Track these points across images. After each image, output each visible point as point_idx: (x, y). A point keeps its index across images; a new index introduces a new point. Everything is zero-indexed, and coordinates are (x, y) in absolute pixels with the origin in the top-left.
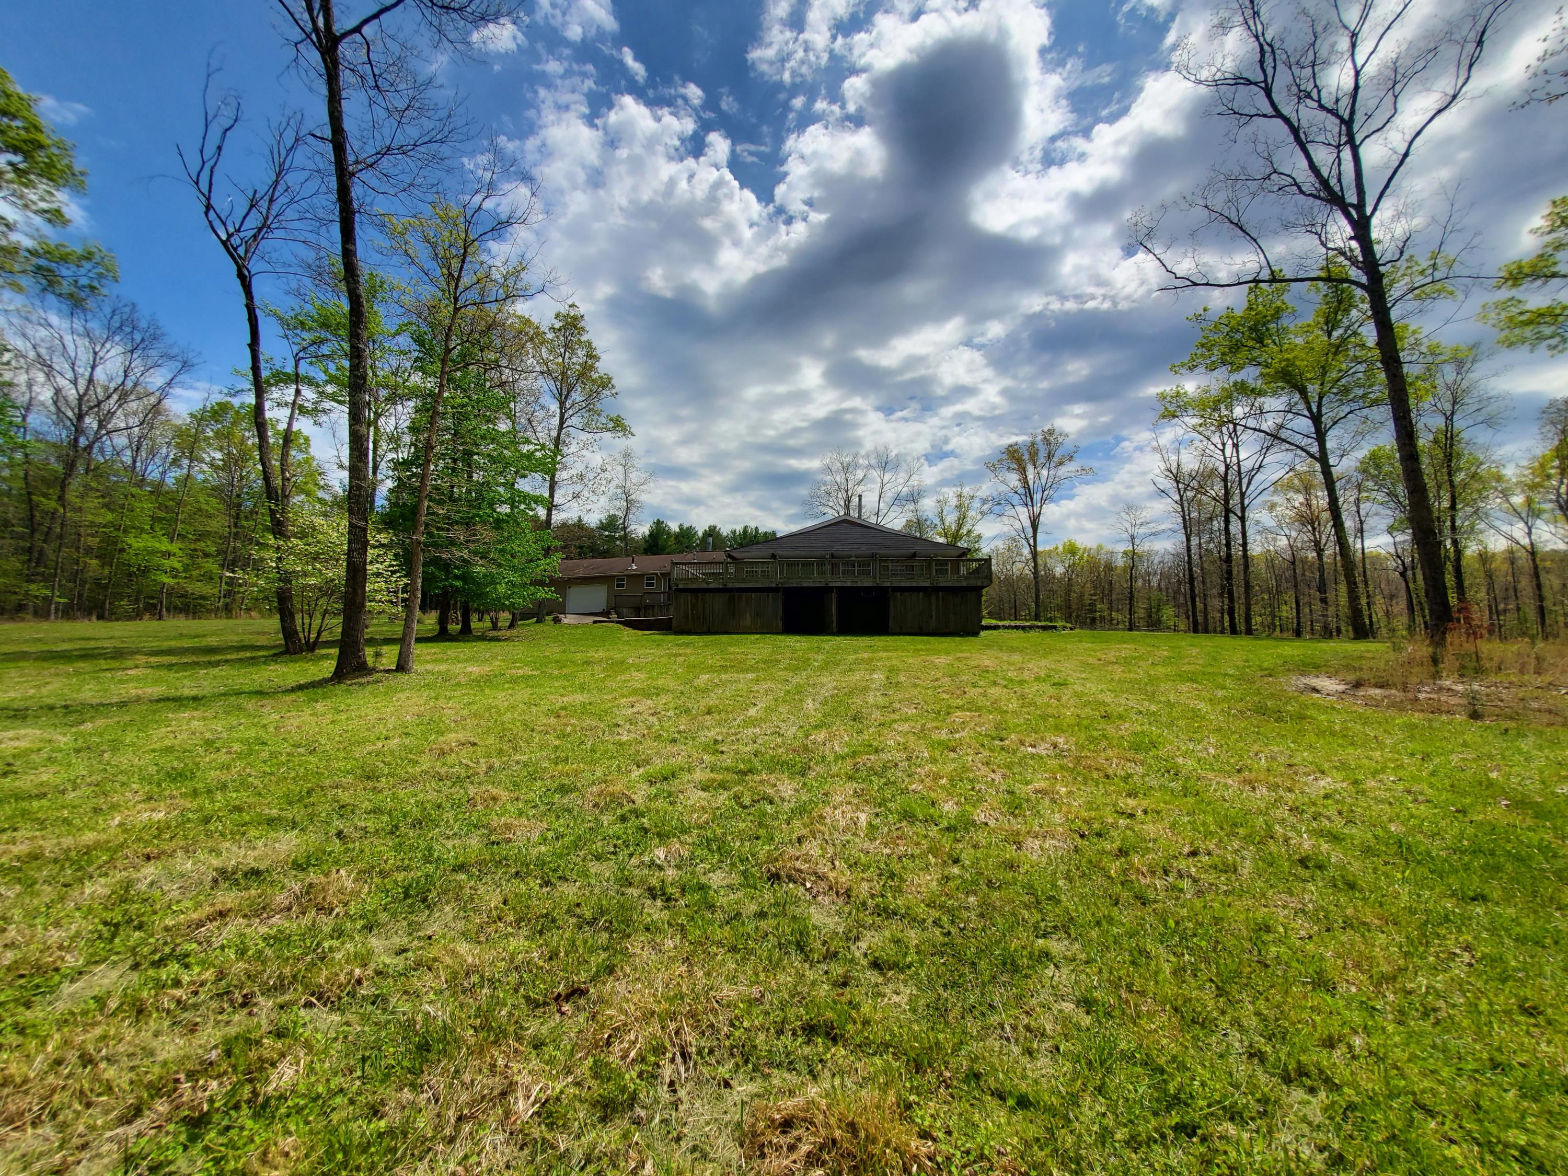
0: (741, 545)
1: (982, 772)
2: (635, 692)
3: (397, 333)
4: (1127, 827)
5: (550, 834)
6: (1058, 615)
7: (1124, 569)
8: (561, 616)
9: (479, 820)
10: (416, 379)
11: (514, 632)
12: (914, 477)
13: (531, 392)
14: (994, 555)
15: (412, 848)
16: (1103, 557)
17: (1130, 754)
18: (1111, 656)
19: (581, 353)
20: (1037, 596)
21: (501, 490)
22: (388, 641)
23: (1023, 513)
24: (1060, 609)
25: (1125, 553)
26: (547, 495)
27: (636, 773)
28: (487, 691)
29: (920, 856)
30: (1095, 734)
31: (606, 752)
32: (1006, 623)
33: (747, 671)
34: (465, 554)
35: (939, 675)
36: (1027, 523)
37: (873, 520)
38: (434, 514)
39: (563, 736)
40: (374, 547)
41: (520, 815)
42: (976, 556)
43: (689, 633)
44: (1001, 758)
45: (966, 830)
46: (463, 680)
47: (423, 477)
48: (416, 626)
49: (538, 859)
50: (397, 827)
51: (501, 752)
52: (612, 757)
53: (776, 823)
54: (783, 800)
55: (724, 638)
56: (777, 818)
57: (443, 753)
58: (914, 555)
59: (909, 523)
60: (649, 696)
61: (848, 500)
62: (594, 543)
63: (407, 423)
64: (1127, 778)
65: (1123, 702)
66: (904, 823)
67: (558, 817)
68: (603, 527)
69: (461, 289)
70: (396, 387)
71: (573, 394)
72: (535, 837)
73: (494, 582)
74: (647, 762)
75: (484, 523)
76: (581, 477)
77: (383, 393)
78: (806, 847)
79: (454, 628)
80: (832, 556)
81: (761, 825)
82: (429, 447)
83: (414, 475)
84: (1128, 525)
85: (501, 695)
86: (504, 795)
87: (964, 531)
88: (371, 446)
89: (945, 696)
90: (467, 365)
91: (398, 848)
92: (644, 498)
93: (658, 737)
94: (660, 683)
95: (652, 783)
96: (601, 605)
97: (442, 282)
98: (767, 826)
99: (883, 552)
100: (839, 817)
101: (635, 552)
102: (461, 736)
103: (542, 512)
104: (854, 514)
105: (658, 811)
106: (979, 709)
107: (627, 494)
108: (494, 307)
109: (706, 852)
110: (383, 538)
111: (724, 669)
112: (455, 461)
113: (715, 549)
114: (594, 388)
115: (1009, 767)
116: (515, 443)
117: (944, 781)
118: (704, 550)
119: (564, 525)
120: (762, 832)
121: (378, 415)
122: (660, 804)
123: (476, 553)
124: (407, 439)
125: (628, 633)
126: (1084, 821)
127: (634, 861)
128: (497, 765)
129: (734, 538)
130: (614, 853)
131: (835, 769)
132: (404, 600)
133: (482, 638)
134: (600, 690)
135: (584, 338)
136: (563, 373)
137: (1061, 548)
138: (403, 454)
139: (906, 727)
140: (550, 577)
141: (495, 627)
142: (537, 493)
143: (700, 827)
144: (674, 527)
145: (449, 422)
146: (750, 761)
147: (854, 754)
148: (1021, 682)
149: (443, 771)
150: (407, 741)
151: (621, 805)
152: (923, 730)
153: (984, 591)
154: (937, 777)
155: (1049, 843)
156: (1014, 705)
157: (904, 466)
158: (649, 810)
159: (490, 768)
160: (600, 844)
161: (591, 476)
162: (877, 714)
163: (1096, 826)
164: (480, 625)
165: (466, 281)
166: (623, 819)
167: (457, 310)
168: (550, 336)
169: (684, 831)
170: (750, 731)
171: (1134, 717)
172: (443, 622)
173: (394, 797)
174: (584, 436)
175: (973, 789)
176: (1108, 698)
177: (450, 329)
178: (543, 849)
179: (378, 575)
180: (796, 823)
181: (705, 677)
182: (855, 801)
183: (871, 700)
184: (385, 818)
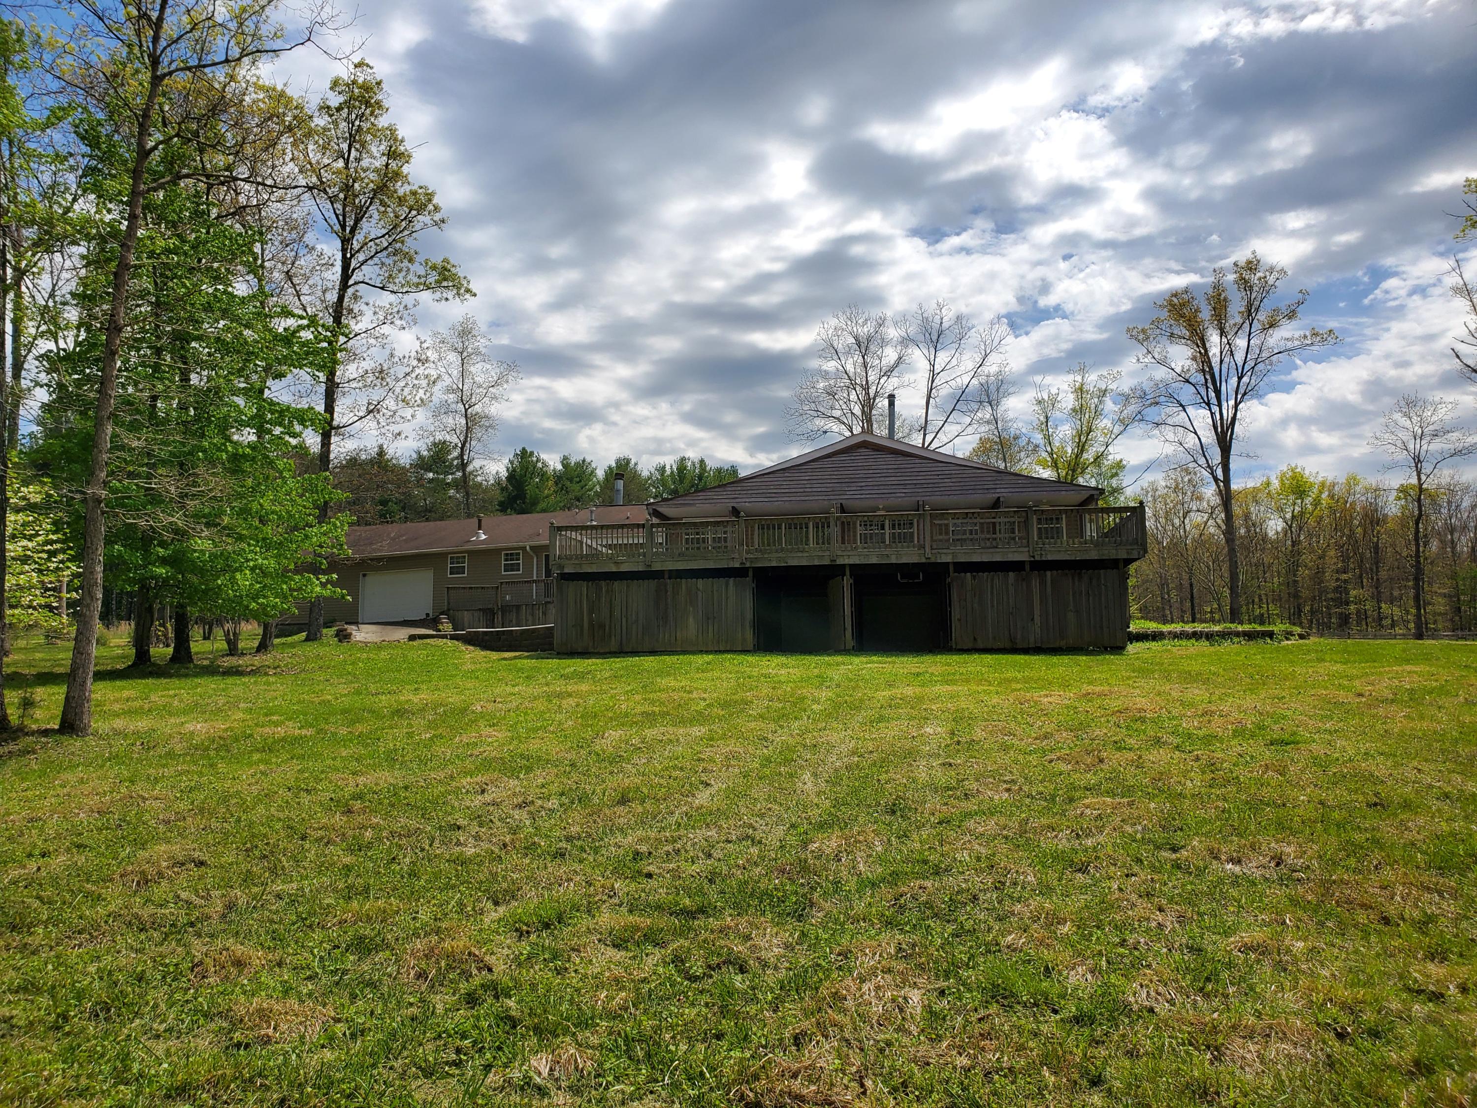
0: (675, 493)
1: (1139, 912)
2: (487, 764)
3: (48, 124)
4: (1431, 1019)
5: (340, 1029)
6: (1274, 610)
7: (1403, 521)
8: (351, 629)
9: (212, 1003)
10: (86, 206)
11: (266, 659)
12: (993, 358)
13: (291, 225)
14: (1148, 500)
15: (93, 1056)
16: (1360, 499)
17: (1430, 878)
18: (1383, 687)
19: (377, 149)
20: (1234, 576)
21: (240, 401)
22: (46, 678)
23: (1201, 418)
24: (1277, 599)
25: (1403, 490)
26: (320, 408)
27: (493, 915)
28: (221, 767)
29: (1026, 1072)
30: (1359, 837)
31: (437, 876)
32: (1177, 627)
33: (692, 721)
34: (178, 519)
35: (1049, 728)
36: (1208, 437)
37: (916, 440)
38: (122, 448)
39: (358, 847)
40: (18, 510)
41: (286, 992)
42: (1112, 502)
43: (585, 654)
44: (1175, 883)
45: (1113, 1021)
46: (178, 748)
47: (104, 382)
48: (95, 651)
49: (319, 1074)
50: (65, 1018)
51: (248, 879)
52: (449, 887)
53: (752, 1009)
54: (765, 965)
55: (649, 662)
56: (755, 1000)
57: (145, 881)
58: (997, 504)
59: (985, 447)
60: (513, 773)
61: (868, 405)
62: (409, 495)
63: (72, 286)
64: (1424, 924)
65: (1412, 775)
66: (994, 1008)
67: (353, 997)
68: (422, 464)
69: (163, 43)
70: (49, 221)
71: (364, 223)
72: (314, 1033)
73: (229, 569)
74: (512, 894)
75: (212, 462)
76: (381, 373)
77: (30, 233)
78: (810, 1053)
79: (161, 652)
80: (843, 509)
81: (724, 1011)
82: (113, 328)
83: (89, 379)
84: (1406, 436)
85: (245, 773)
86: (257, 957)
87: (1089, 456)
88: (9, 328)
89: (1063, 767)
90: (175, 182)
91: (69, 1055)
92: (494, 409)
93: (530, 848)
94: (534, 746)
95: (521, 934)
96: (423, 606)
97: (129, 31)
98: (736, 1015)
99: (937, 499)
100: (870, 996)
101: (484, 509)
102: (177, 849)
103: (312, 440)
104: (880, 431)
105: (533, 987)
106: (1129, 791)
107: (467, 405)
108: (220, 75)
109: (624, 1061)
110: (34, 493)
111: (650, 718)
112: (158, 351)
113: (629, 500)
114: (403, 212)
115: (1191, 900)
116: (263, 316)
117: (1066, 929)
118: (610, 503)
119: (353, 462)
120: (727, 1025)
121: (20, 274)
122: (538, 972)
123: (197, 516)
124: (72, 314)
125: (471, 655)
126: (1344, 1006)
127: (494, 1079)
128: (242, 901)
129: (663, 481)
130: (457, 1064)
131: (860, 907)
132: (71, 604)
133: (211, 670)
134: (423, 762)
135: (383, 122)
136: (347, 188)
137: (1276, 483)
138: (68, 342)
139: (991, 825)
140: (330, 558)
141: (233, 650)
142: (303, 405)
143: (614, 1016)
144: (553, 461)
145: (146, 283)
146: (700, 891)
147: (894, 878)
148: (1209, 740)
149: (145, 913)
150: (81, 860)
151: (467, 975)
152: (1023, 832)
153: (1132, 568)
154: (1054, 920)
155: (1277, 1049)
156: (1195, 783)
157: (973, 338)
158: (518, 985)
159: (230, 906)
160: (430, 1046)
161: (401, 371)
162: (934, 802)
163: (1369, 1016)
164: (207, 646)
165: (170, 28)
166: (472, 1000)
167: (157, 80)
168: (320, 121)
169: (585, 1023)
170: (699, 835)
171: (1435, 805)
172: (141, 642)
173: (60, 962)
174: (386, 299)
175: (1123, 943)
176: (1381, 768)
177: (146, 115)
178: (328, 1055)
179: (25, 560)
180: (791, 1008)
181: (614, 735)
182: (900, 966)
183: (922, 776)
184: (44, 1001)
